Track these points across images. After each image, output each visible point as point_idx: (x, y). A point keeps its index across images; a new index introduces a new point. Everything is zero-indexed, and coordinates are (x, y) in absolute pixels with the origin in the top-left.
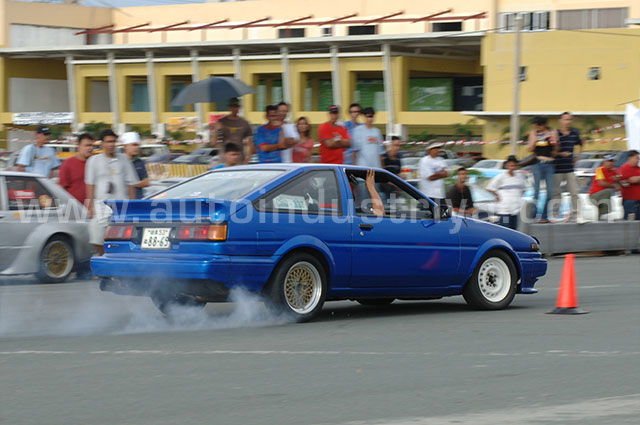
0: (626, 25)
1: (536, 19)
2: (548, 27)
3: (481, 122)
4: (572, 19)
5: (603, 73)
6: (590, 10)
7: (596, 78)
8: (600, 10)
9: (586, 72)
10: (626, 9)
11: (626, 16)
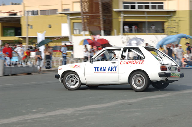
0: (57, 14)
1: (35, 12)
2: (38, 14)
3: (21, 39)
4: (44, 12)
5: (52, 26)
6: (48, 10)
7: (50, 27)
8: (51, 10)
9: (48, 26)
10: (57, 10)
11: (57, 11)
